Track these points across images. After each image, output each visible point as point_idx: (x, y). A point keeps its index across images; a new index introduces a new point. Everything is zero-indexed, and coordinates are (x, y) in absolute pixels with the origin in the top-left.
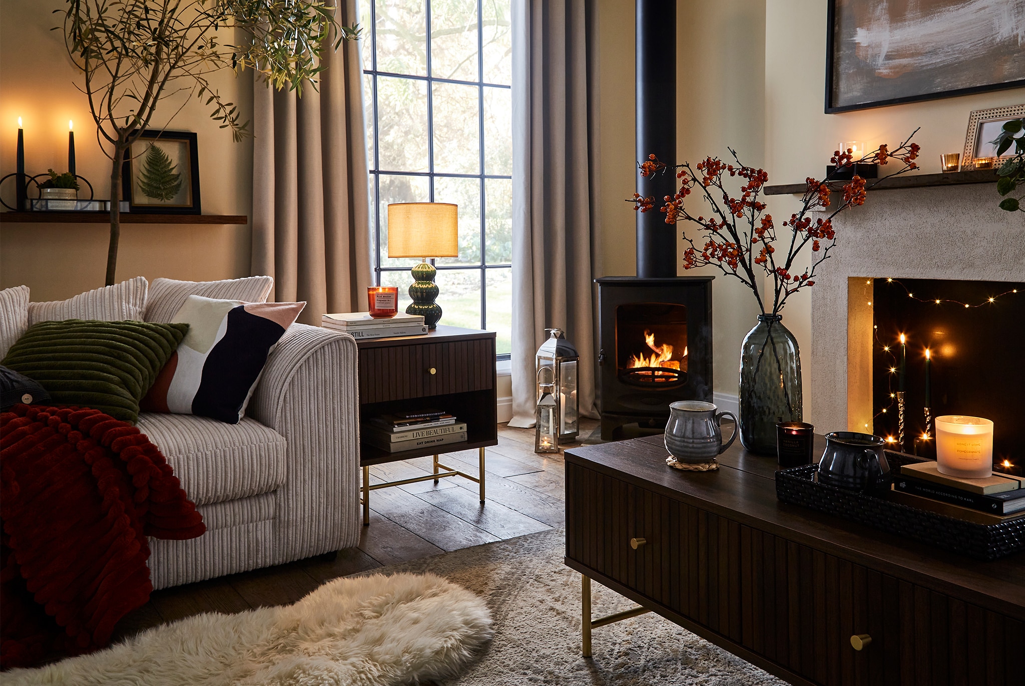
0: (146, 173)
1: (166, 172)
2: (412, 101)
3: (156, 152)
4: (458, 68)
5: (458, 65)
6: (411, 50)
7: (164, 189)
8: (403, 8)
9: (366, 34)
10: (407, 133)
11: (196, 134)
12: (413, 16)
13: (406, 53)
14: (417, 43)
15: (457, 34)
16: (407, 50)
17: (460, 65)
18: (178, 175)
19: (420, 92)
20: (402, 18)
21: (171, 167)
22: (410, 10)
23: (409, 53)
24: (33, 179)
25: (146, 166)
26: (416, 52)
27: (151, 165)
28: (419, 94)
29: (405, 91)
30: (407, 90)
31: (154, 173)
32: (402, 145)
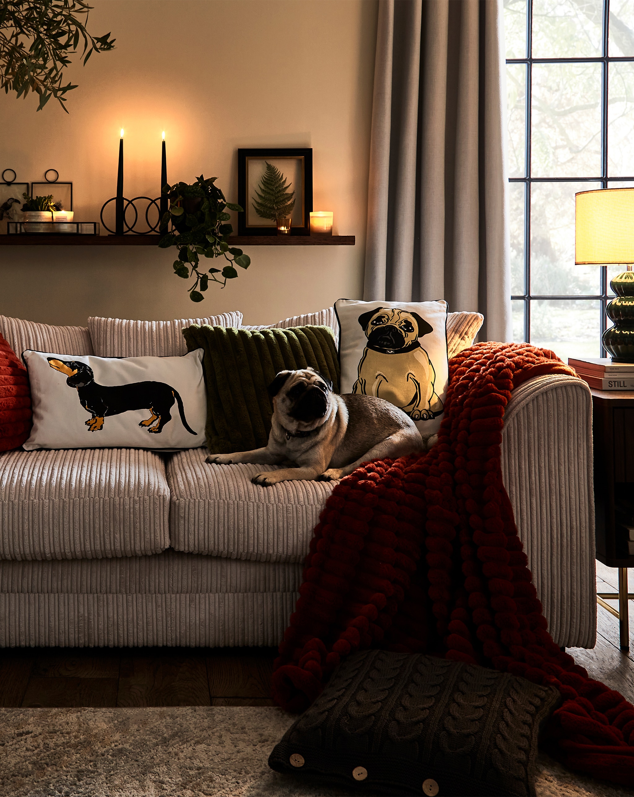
0: (260, 193)
1: (280, 191)
2: (552, 168)
3: (271, 172)
4: (592, 139)
5: (592, 137)
6: (551, 123)
7: (278, 209)
8: (544, 86)
9: (512, 110)
10: (547, 196)
11: (312, 149)
12: (553, 93)
13: (547, 126)
14: (556, 117)
15: (592, 109)
16: (548, 123)
17: (594, 136)
18: (292, 194)
19: (559, 160)
20: (543, 95)
21: (285, 186)
22: (550, 89)
23: (550, 126)
24: (130, 202)
25: (263, 187)
26: (555, 126)
27: (267, 185)
28: (558, 162)
29: (546, 159)
30: (548, 158)
31: (269, 193)
32: (543, 206)
